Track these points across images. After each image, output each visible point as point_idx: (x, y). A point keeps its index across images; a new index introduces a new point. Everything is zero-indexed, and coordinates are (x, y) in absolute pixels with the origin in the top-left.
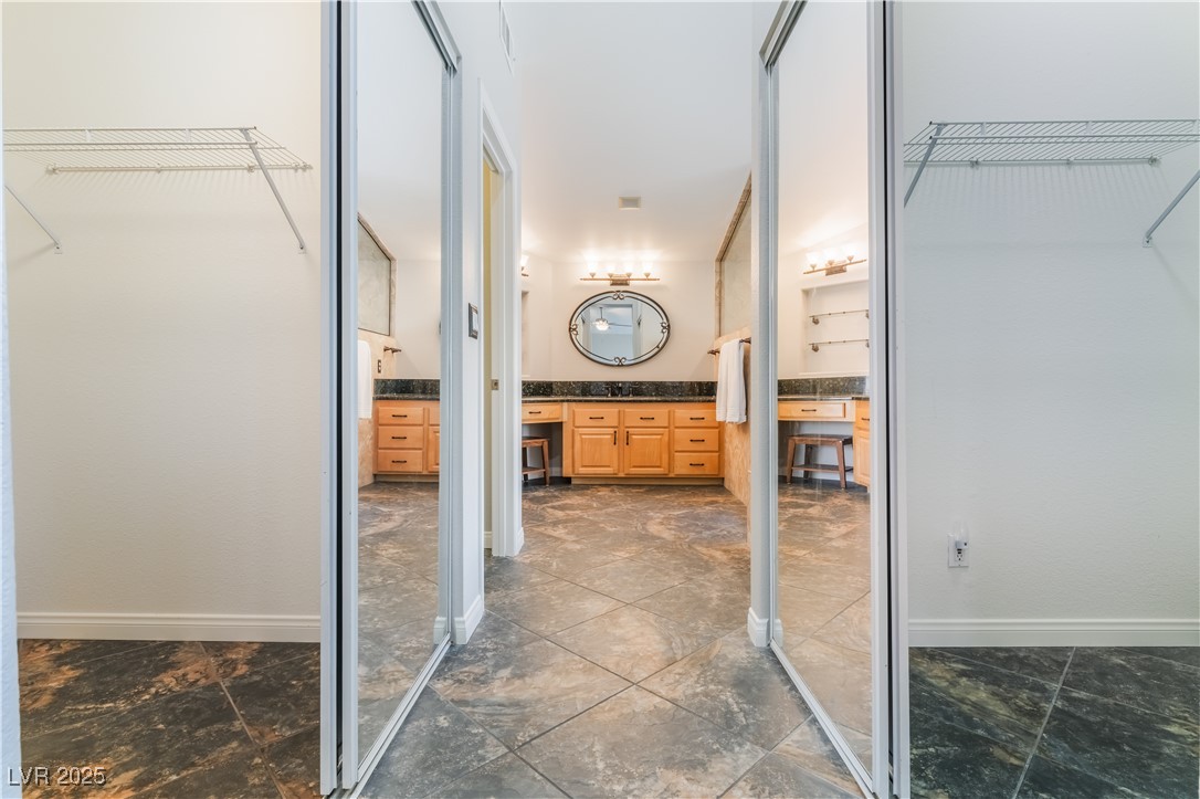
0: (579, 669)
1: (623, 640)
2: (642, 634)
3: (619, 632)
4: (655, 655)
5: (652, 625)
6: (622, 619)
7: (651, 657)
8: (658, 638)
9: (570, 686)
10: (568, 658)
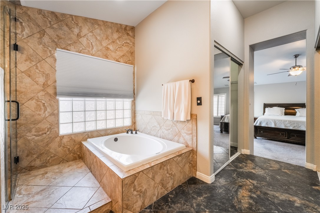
0: (270, 195)
1: (251, 197)
2: (243, 197)
3: (251, 201)
4: (244, 189)
5: (237, 198)
6: (247, 206)
7: (245, 189)
8: (239, 193)
9: (273, 192)
10: (273, 200)
